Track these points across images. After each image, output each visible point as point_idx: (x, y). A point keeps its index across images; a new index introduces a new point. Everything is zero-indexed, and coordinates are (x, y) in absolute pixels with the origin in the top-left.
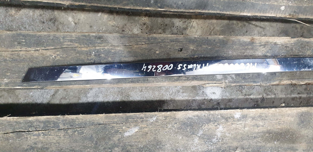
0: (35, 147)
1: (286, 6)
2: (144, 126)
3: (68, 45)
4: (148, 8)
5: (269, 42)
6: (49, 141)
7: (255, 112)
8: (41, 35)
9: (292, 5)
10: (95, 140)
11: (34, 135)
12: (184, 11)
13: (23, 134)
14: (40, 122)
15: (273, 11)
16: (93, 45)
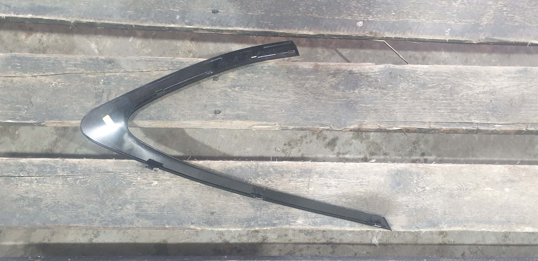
0: (26, 197)
1: (364, 21)
2: (165, 178)
3: (71, 70)
4: (172, 26)
5: (341, 70)
6: (43, 190)
7: (323, 165)
8: (40, 58)
9: (374, 20)
10: (101, 191)
11: (25, 182)
12: (220, 29)
13: (13, 179)
14: (34, 165)
15: (345, 27)
16: (102, 70)
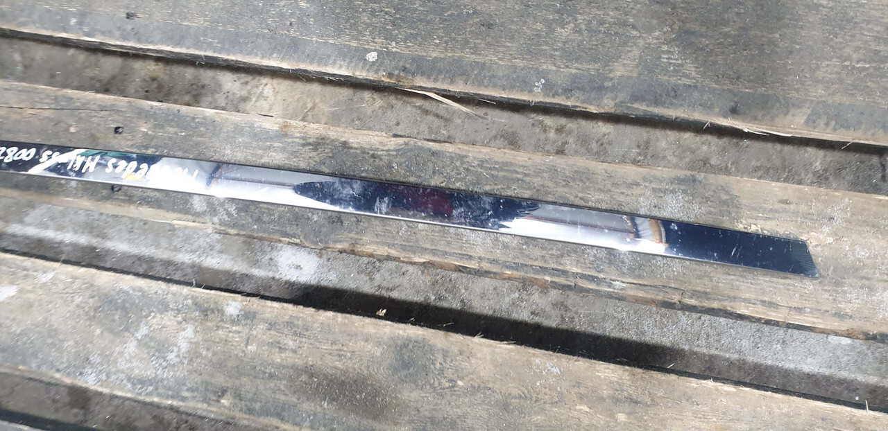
1: (380, 53)
2: (27, 287)
4: (64, 35)
5: (328, 139)
9: (398, 50)
15: (344, 61)
